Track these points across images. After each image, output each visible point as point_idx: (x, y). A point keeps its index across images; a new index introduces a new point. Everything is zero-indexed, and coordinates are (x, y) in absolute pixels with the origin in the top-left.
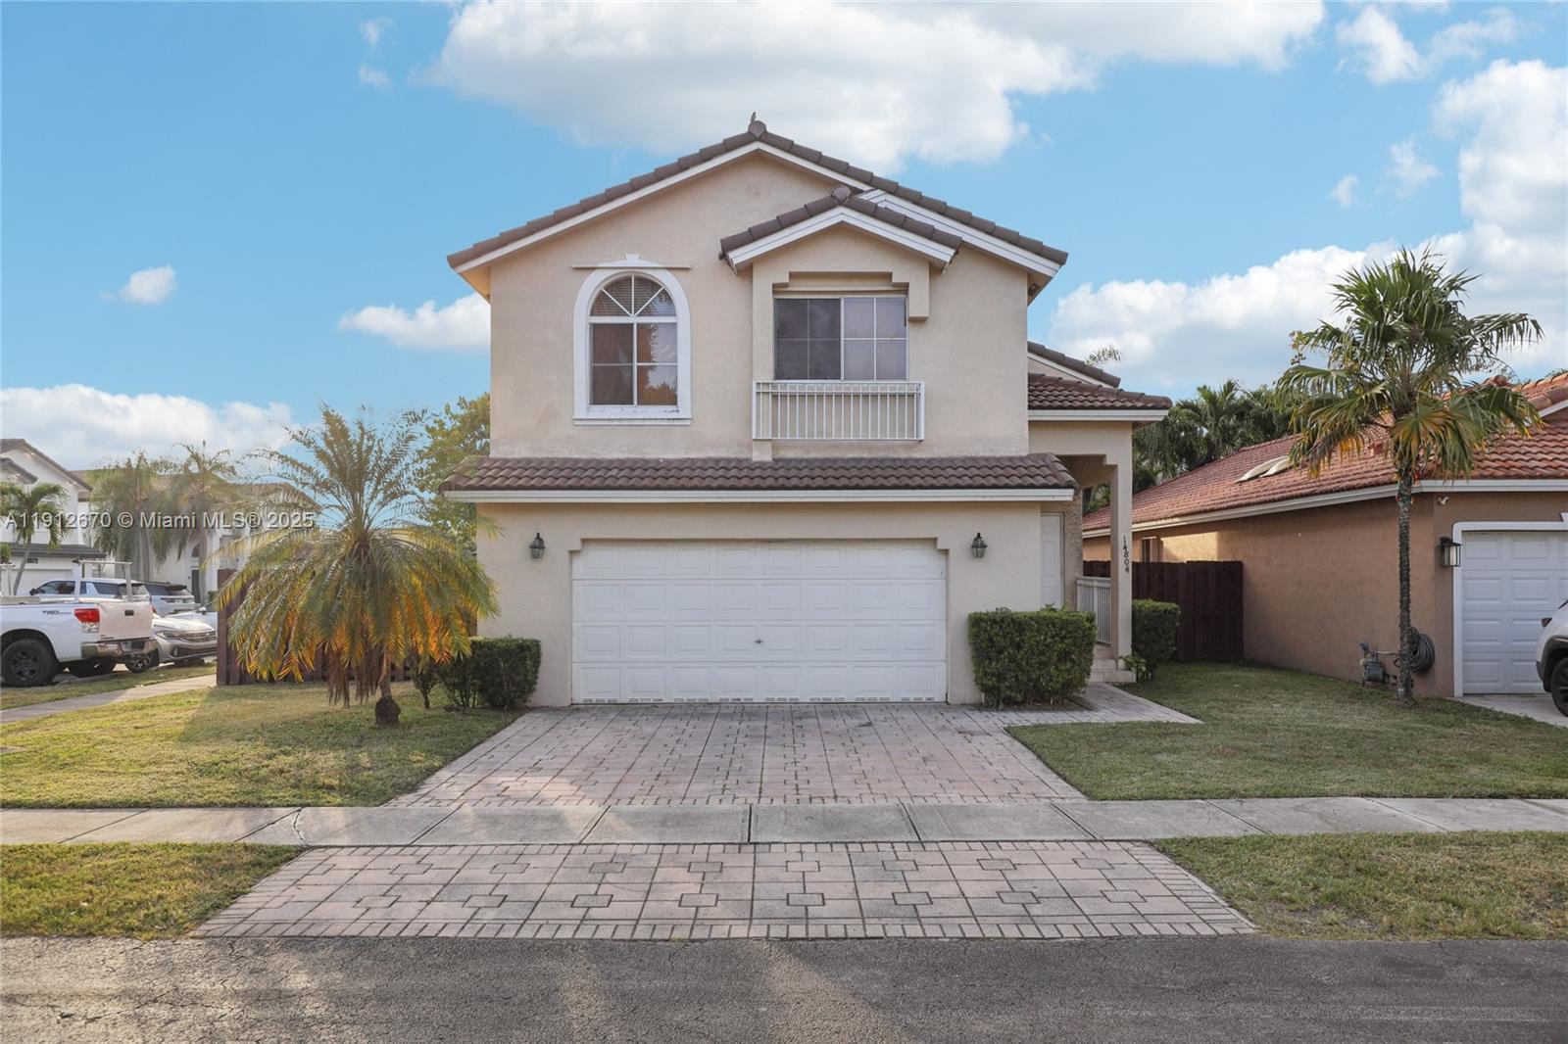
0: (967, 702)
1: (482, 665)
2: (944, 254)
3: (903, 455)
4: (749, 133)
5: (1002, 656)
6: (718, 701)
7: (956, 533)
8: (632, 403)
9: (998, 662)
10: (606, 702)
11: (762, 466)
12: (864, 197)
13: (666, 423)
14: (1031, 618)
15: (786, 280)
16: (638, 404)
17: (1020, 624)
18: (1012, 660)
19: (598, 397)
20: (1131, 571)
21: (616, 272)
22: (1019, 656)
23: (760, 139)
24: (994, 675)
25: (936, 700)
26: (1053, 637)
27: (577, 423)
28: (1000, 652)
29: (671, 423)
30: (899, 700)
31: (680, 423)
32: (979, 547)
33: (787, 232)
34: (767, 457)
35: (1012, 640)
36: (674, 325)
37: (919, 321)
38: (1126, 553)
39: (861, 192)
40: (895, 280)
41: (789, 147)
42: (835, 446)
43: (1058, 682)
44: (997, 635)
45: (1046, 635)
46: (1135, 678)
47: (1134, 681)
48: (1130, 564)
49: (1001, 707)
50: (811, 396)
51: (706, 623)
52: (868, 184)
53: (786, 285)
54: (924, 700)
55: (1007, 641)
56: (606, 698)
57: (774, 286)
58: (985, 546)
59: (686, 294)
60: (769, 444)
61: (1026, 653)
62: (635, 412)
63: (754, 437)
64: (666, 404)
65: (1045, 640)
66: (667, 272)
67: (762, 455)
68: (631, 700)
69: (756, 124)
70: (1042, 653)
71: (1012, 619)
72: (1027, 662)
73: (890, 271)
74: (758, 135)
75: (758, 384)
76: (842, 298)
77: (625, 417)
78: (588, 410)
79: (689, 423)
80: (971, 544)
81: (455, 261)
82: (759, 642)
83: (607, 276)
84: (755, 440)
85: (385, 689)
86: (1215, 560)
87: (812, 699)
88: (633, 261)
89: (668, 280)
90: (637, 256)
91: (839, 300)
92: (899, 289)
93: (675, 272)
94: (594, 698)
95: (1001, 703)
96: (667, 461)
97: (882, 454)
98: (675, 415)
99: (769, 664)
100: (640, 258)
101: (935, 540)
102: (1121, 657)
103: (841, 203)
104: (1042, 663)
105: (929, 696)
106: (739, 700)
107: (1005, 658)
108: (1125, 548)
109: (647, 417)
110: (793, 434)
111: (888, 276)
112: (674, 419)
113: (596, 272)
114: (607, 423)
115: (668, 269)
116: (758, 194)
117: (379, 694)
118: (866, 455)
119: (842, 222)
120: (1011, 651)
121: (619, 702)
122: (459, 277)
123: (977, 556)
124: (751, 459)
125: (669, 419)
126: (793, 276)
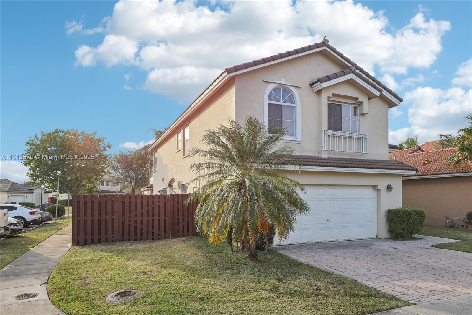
0: (386, 238)
3: (359, 158)
4: (323, 43)
10: (282, 244)
11: (325, 159)
13: (292, 142)
15: (331, 96)
23: (326, 46)
25: (374, 238)
30: (365, 238)
31: (297, 142)
34: (327, 156)
36: (295, 107)
37: (363, 115)
40: (360, 100)
41: (334, 50)
42: (342, 154)
53: (331, 98)
57: (328, 98)
59: (300, 96)
60: (327, 152)
63: (324, 149)
64: (292, 135)
67: (325, 155)
68: (290, 243)
69: (325, 40)
73: (359, 97)
74: (325, 44)
75: (324, 131)
76: (343, 104)
79: (300, 142)
80: (387, 187)
82: (328, 220)
83: (276, 86)
88: (283, 81)
89: (293, 91)
91: (341, 105)
93: (297, 88)
97: (353, 157)
99: (330, 228)
100: (285, 81)
101: (377, 185)
103: (353, 72)
105: (372, 237)
106: (322, 241)
109: (287, 140)
111: (358, 99)
112: (296, 141)
113: (271, 84)
115: (294, 86)
116: (320, 65)
119: (352, 78)
121: (286, 244)
123: (389, 191)
124: (321, 157)
125: (294, 141)
126: (333, 95)
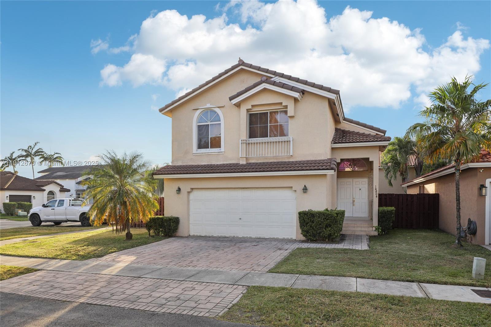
0: (302, 240)
1: (160, 224)
2: (296, 95)
3: (287, 160)
4: (239, 64)
5: (308, 225)
6: (228, 236)
7: (299, 185)
8: (209, 148)
9: (306, 227)
10: (199, 235)
11: (242, 165)
12: (272, 79)
13: (216, 153)
14: (317, 213)
15: (250, 107)
16: (210, 148)
17: (313, 215)
18: (311, 227)
19: (200, 147)
20: (378, 197)
21: (204, 109)
22: (313, 225)
23: (241, 65)
24: (305, 231)
25: (293, 239)
26: (324, 219)
27: (194, 154)
28: (307, 224)
29: (219, 153)
30: (282, 238)
31: (221, 153)
32: (305, 189)
33: (248, 93)
34: (244, 163)
35: (311, 220)
36: (220, 124)
37: (292, 117)
38: (376, 191)
39: (272, 78)
40: (283, 104)
41: (251, 66)
42: (266, 158)
43: (326, 234)
44: (306, 218)
45: (321, 218)
46: (377, 234)
47: (377, 235)
48: (378, 194)
49: (309, 241)
50: (260, 143)
51: (225, 213)
52: (274, 75)
53: (251, 109)
54: (290, 238)
55: (309, 220)
56: (199, 234)
57: (247, 110)
58: (307, 189)
59: (223, 114)
60: (245, 159)
61: (315, 224)
62: (209, 150)
63: (240, 156)
64: (217, 148)
65: (321, 220)
66: (217, 108)
67: (243, 162)
68: (205, 235)
69: (240, 60)
70: (320, 224)
71: (311, 213)
72: (316, 227)
73: (282, 102)
74: (241, 64)
75: (242, 140)
77: (206, 152)
78: (197, 151)
79: (223, 153)
80: (303, 188)
81: (161, 110)
82: (240, 219)
83: (202, 111)
84: (241, 157)
85: (128, 230)
86: (434, 193)
87: (256, 237)
88: (208, 106)
89: (218, 110)
90: (210, 104)
91: (268, 112)
92: (284, 107)
93: (220, 108)
94: (196, 234)
95: (309, 240)
96: (217, 165)
97: (280, 160)
98: (220, 151)
99: (243, 226)
100: (210, 105)
101: (292, 187)
102: (374, 226)
103: (264, 82)
104: (320, 228)
105: (291, 237)
106: (234, 236)
107: (309, 226)
108: (376, 189)
109: (212, 152)
110: (254, 155)
111: (281, 103)
112: (219, 152)
113: (199, 110)
114: (201, 154)
115: (218, 107)
116: (244, 82)
117: (126, 232)
118: (275, 161)
119: (265, 88)
120: (310, 224)
121: (202, 236)
122: (162, 115)
123: (304, 193)
124: (239, 164)
126: (253, 106)
